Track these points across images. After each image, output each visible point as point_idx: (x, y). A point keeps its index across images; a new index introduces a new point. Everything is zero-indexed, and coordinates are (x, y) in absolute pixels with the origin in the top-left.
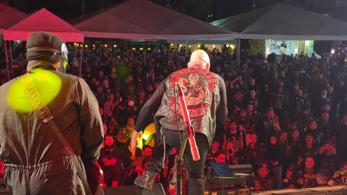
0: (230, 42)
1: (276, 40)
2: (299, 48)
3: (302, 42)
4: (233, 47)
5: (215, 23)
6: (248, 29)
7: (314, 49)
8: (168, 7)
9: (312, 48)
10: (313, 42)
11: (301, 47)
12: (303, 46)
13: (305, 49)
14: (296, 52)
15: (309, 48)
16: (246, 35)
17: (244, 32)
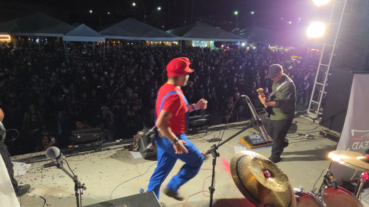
0: (175, 41)
1: (197, 40)
3: (209, 42)
4: (177, 43)
5: (168, 32)
6: (185, 35)
7: (214, 45)
8: (145, 23)
9: (214, 44)
10: (214, 42)
11: (208, 44)
12: (210, 43)
13: (210, 45)
14: (206, 46)
15: (212, 45)
16: (184, 38)
17: (183, 36)
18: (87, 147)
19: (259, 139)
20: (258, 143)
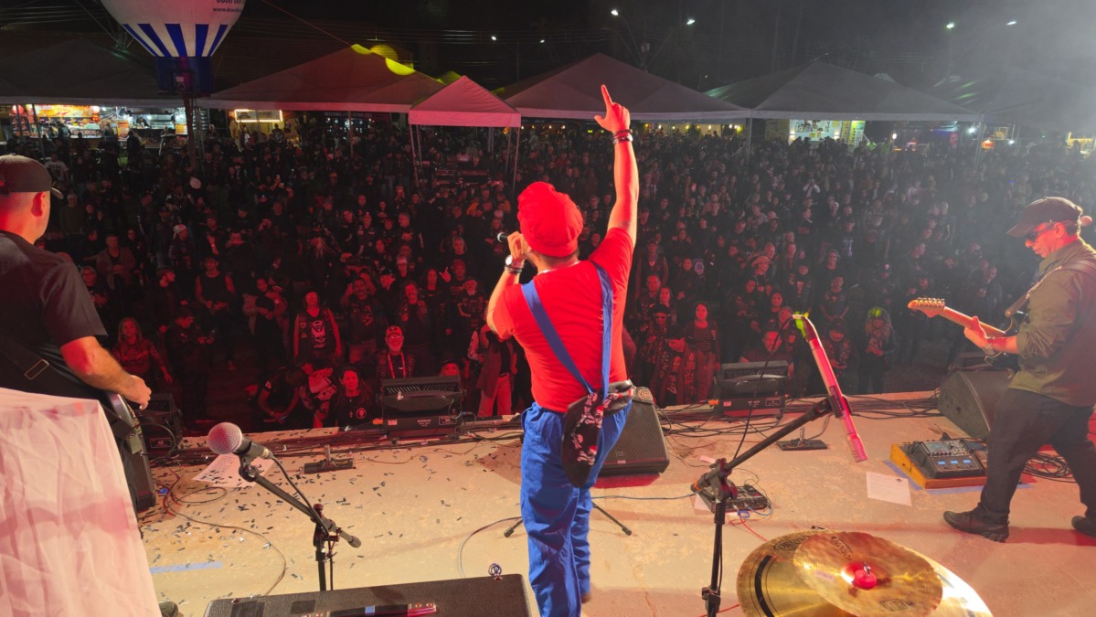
2: (841, 131)
3: (845, 122)
7: (865, 134)
9: (862, 131)
10: (864, 122)
14: (836, 136)
15: (857, 131)
18: (420, 428)
19: (960, 459)
20: (955, 469)
